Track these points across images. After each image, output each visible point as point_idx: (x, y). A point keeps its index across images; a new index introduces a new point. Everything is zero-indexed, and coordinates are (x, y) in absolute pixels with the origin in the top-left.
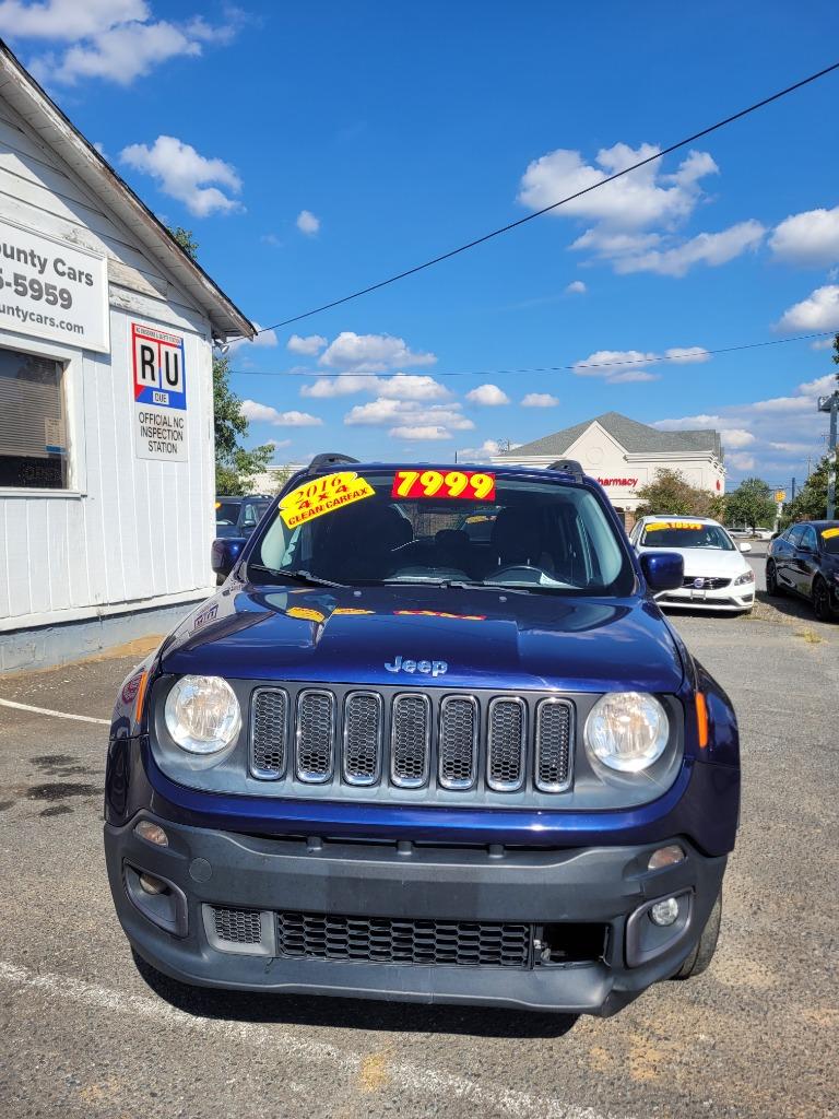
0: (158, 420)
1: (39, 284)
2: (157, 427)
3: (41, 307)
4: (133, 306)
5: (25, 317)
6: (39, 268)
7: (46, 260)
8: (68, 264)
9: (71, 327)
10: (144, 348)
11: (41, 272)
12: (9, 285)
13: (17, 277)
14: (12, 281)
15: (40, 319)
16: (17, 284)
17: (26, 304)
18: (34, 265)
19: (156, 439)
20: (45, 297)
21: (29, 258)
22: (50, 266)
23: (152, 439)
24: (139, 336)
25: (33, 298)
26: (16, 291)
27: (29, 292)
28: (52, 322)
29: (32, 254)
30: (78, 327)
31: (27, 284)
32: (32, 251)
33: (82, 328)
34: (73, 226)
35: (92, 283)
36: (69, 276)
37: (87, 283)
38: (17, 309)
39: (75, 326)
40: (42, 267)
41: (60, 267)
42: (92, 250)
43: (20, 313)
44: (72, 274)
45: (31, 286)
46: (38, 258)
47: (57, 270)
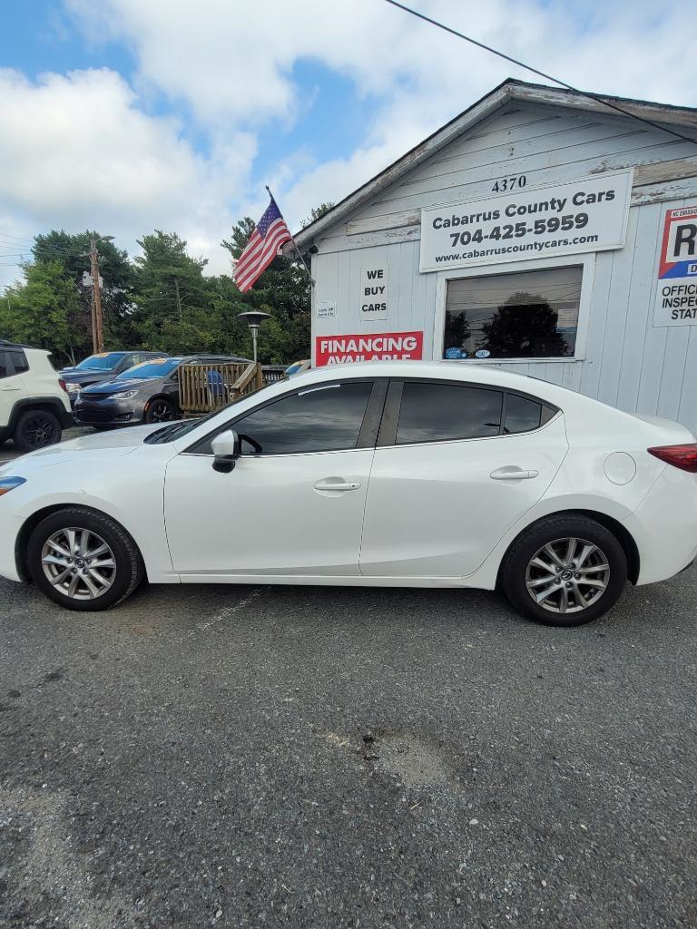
0: (692, 289)
1: (556, 219)
2: (688, 296)
3: (559, 234)
4: (670, 194)
5: (541, 248)
6: (558, 208)
7: (565, 200)
8: (587, 194)
9: (583, 240)
10: (680, 229)
11: (559, 211)
12: (530, 230)
13: (537, 223)
14: (533, 226)
15: (554, 244)
16: (536, 227)
17: (547, 237)
18: (553, 208)
19: (685, 306)
20: (561, 226)
21: (550, 206)
22: (569, 203)
23: (678, 308)
24: (674, 220)
25: (550, 231)
26: (536, 232)
27: (548, 228)
28: (566, 242)
29: (553, 202)
30: (592, 237)
31: (546, 224)
32: (553, 199)
33: (596, 236)
34: (602, 159)
35: (613, 197)
36: (588, 202)
37: (607, 199)
38: (536, 244)
39: (589, 238)
40: (561, 206)
41: (579, 199)
42: (622, 168)
43: (538, 246)
44: (592, 199)
45: (549, 224)
46: (559, 201)
47: (575, 203)
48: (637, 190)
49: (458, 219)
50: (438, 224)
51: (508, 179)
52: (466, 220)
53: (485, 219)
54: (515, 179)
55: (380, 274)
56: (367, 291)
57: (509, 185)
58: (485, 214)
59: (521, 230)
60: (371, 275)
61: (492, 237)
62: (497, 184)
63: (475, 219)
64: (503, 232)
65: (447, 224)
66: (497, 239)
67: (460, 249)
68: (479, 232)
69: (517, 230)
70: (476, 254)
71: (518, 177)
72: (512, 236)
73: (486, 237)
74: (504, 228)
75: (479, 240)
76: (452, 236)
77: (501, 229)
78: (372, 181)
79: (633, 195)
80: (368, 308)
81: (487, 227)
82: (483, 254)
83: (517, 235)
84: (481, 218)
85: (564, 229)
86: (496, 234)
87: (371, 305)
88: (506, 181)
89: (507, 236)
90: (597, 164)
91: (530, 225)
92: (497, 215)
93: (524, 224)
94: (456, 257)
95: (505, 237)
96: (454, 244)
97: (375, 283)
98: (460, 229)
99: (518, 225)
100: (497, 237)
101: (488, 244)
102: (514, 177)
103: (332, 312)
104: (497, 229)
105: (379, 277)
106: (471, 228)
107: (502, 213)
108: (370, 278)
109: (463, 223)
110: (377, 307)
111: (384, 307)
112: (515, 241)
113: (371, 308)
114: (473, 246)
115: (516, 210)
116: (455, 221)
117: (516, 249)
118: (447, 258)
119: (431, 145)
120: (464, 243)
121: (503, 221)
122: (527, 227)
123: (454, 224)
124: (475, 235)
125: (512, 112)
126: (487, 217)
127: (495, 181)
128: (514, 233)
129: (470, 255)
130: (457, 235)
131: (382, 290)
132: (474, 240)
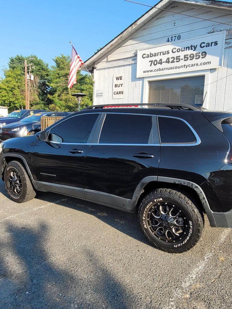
1: (193, 54)
3: (194, 61)
5: (187, 67)
7: (197, 46)
8: (206, 43)
9: (204, 64)
11: (194, 51)
12: (182, 59)
13: (185, 56)
14: (183, 58)
15: (192, 65)
16: (185, 58)
17: (189, 62)
18: (192, 49)
20: (195, 57)
21: (190, 48)
22: (199, 47)
25: (190, 60)
26: (185, 60)
27: (189, 58)
28: (197, 65)
29: (192, 46)
30: (208, 62)
31: (189, 56)
32: (192, 45)
33: (210, 62)
34: (213, 27)
35: (217, 44)
36: (206, 46)
37: (215, 45)
38: (184, 65)
39: (207, 63)
40: (195, 48)
41: (203, 45)
42: (221, 31)
43: (185, 66)
44: (208, 45)
45: (190, 57)
46: (194, 46)
47: (201, 47)
48: (228, 41)
49: (152, 54)
50: (144, 56)
51: (173, 36)
52: (155, 55)
53: (163, 54)
54: (176, 36)
55: (121, 78)
56: (116, 86)
57: (173, 39)
58: (163, 52)
59: (178, 59)
60: (117, 79)
61: (166, 62)
62: (168, 39)
63: (159, 54)
64: (171, 60)
65: (148, 57)
66: (168, 63)
67: (153, 67)
68: (161, 60)
69: (177, 59)
70: (160, 70)
71: (177, 35)
72: (174, 62)
73: (164, 62)
74: (171, 58)
75: (161, 63)
76: (150, 61)
77: (170, 59)
78: (116, 38)
79: (226, 43)
80: (116, 93)
81: (164, 58)
82: (163, 70)
83: (177, 61)
84: (162, 53)
85: (196, 59)
86: (168, 61)
87: (117, 92)
88: (172, 37)
89: (173, 62)
90: (210, 29)
91: (182, 57)
92: (168, 53)
93: (180, 56)
94: (151, 71)
95: (172, 62)
96: (151, 66)
97: (119, 82)
98: (153, 59)
99: (177, 57)
100: (168, 62)
101: (165, 65)
102: (175, 35)
103: (102, 94)
104: (168, 59)
105: (121, 79)
106: (158, 58)
107: (170, 52)
108: (117, 80)
109: (154, 56)
110: (120, 93)
111: (122, 93)
112: (176, 64)
113: (117, 93)
114: (159, 66)
115: (176, 50)
116: (151, 55)
117: (176, 68)
118: (148, 71)
119: (139, 22)
120: (155, 65)
121: (171, 55)
122: (181, 58)
123: (151, 57)
124: (159, 61)
125: (175, 7)
126: (164, 53)
127: (168, 37)
128: (175, 60)
129: (157, 70)
130: (152, 61)
131: (122, 85)
132: (159, 63)
